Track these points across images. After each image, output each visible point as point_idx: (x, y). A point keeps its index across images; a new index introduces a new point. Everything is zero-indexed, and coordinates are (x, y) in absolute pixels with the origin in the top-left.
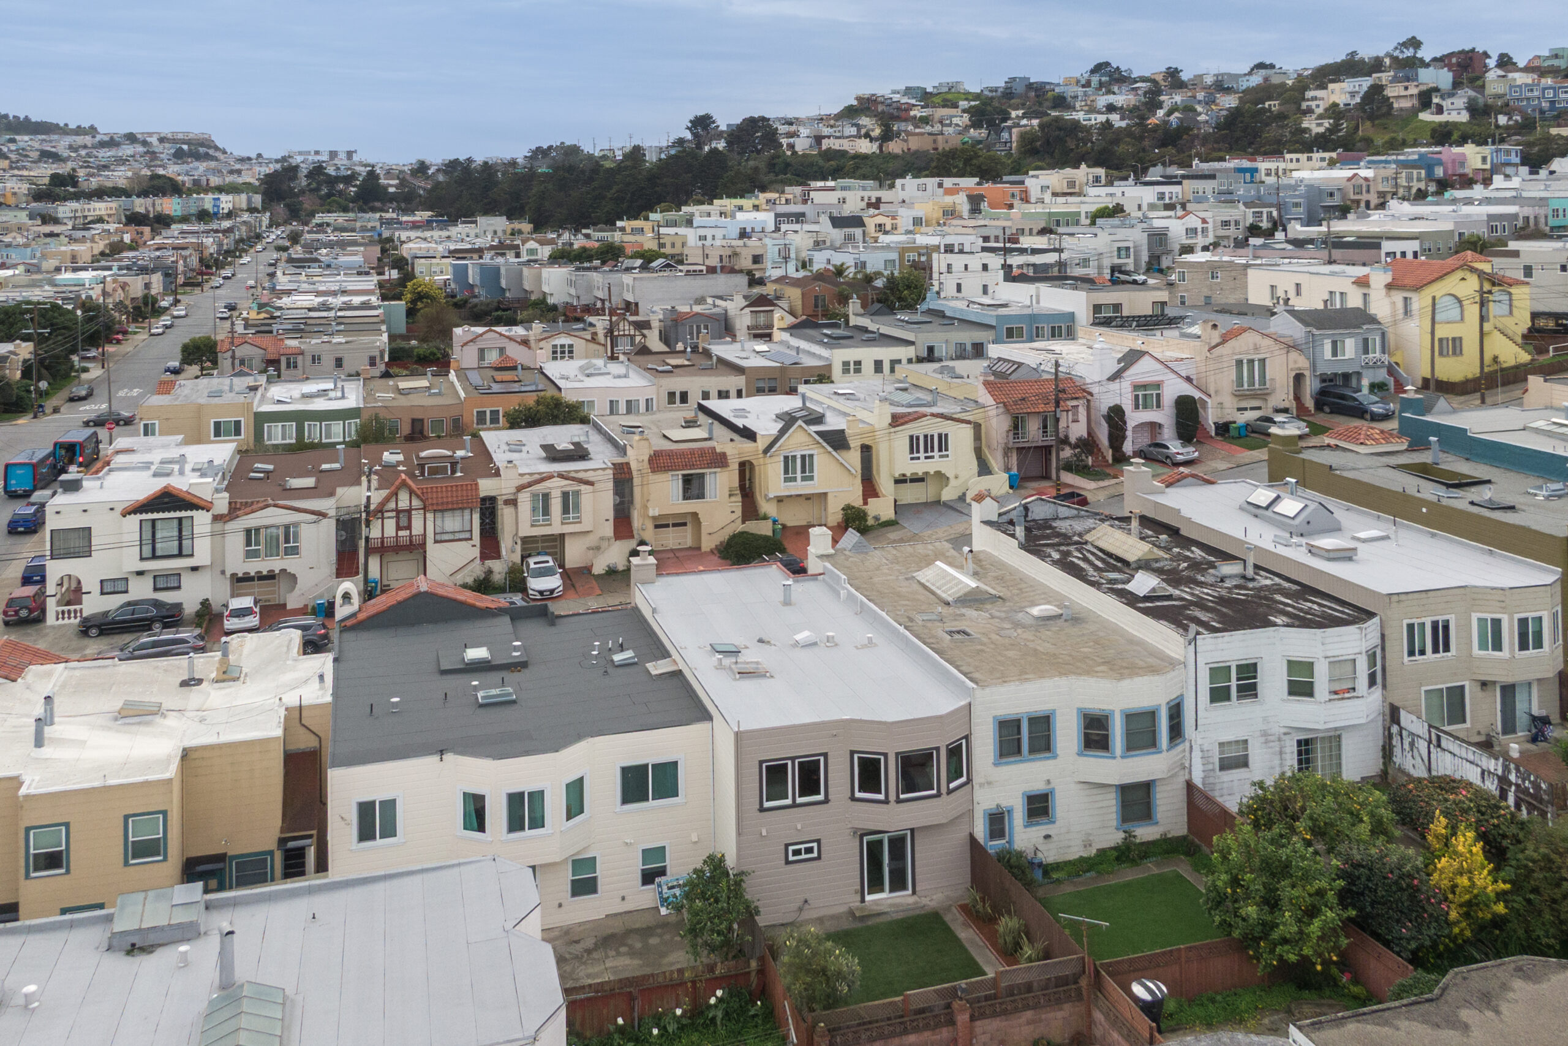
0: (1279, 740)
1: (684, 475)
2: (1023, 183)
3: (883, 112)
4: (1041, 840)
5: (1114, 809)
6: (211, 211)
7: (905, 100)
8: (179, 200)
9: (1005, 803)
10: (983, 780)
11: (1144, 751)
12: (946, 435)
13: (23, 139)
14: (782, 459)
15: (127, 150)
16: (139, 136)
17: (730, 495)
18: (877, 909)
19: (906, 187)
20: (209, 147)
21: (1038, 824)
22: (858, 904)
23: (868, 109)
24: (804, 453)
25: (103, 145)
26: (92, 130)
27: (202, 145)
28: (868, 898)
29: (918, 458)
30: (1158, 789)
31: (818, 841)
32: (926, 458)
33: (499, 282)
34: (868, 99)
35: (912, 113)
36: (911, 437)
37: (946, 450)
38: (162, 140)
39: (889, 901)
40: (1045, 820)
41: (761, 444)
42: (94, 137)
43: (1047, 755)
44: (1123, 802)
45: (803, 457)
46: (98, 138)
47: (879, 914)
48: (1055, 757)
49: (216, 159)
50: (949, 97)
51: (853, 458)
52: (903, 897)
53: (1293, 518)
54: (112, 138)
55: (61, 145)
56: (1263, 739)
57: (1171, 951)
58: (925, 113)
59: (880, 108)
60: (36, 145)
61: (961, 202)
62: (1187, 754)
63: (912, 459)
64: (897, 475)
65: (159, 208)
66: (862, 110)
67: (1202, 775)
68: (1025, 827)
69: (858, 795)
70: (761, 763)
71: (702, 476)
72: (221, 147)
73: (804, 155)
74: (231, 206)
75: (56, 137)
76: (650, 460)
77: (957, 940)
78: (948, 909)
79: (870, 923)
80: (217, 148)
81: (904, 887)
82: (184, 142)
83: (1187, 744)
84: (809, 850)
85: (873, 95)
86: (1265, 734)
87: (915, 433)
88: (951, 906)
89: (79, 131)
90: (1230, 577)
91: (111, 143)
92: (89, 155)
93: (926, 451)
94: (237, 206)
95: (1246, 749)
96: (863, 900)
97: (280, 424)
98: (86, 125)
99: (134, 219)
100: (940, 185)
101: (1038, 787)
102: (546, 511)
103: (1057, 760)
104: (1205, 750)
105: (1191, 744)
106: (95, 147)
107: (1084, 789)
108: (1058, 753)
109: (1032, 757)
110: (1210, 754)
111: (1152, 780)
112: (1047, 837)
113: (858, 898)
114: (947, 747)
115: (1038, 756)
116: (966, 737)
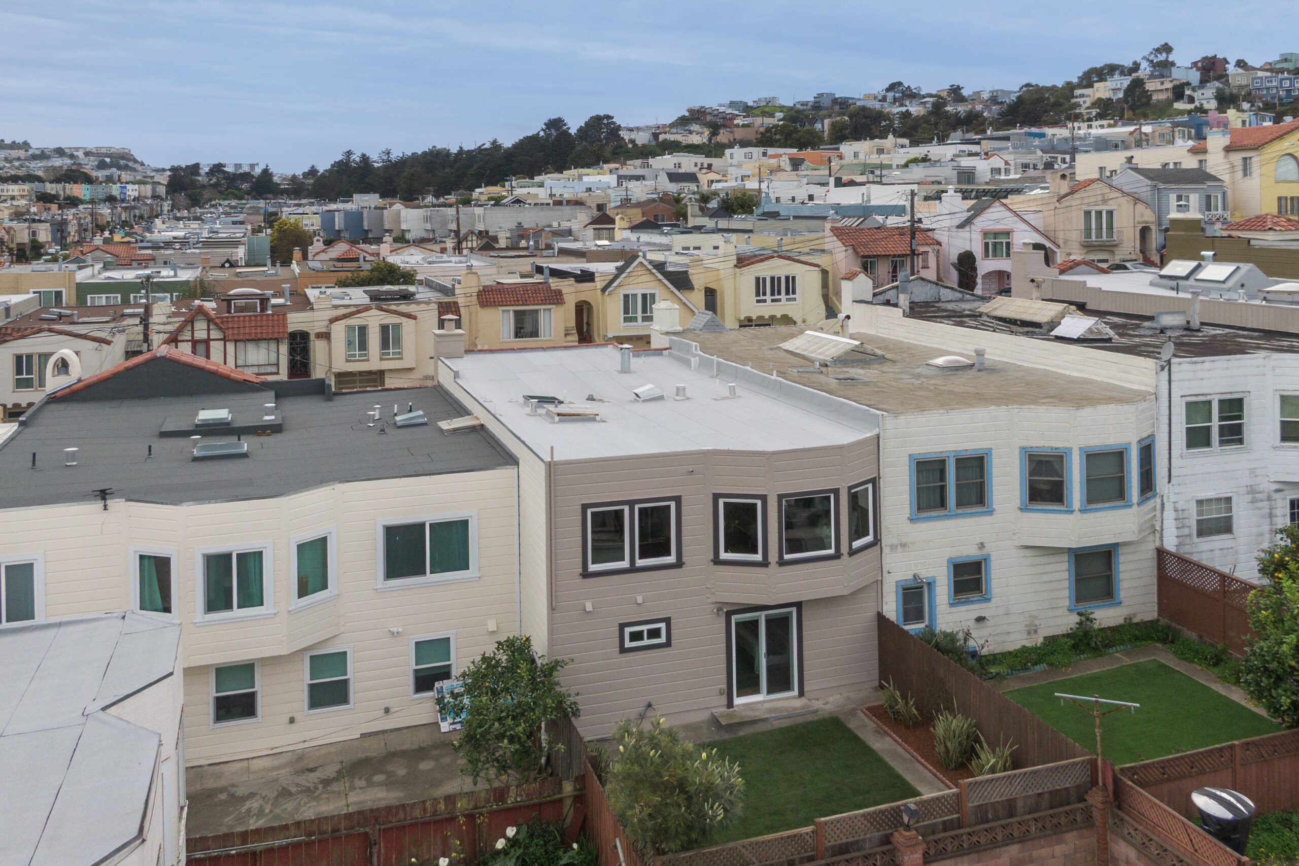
0: (1269, 499)
1: (516, 312)
2: (838, 149)
3: (711, 122)
4: (972, 624)
5: (1066, 584)
6: (118, 198)
7: (729, 111)
8: (88, 186)
9: (925, 574)
10: (895, 541)
11: (1107, 505)
12: (794, 278)
14: (622, 297)
15: (57, 161)
16: (67, 151)
17: (566, 335)
18: (750, 715)
19: (735, 156)
20: (129, 160)
21: (968, 602)
22: (724, 709)
23: (698, 119)
24: (645, 292)
25: (34, 157)
26: (26, 145)
27: (123, 158)
28: (738, 701)
29: (765, 301)
30: (1122, 559)
31: (668, 621)
32: (773, 301)
33: (362, 226)
34: (698, 111)
35: (736, 122)
36: (758, 279)
37: (794, 292)
38: (87, 154)
39: (767, 705)
40: (975, 596)
41: (599, 283)
42: (26, 151)
43: (979, 509)
44: (1077, 575)
45: (644, 296)
46: (31, 152)
47: (754, 722)
48: (991, 512)
49: (135, 170)
50: (767, 109)
51: (697, 298)
52: (787, 700)
53: (1224, 282)
54: (43, 152)
56: (1249, 498)
57: (1221, 749)
58: (747, 121)
59: (709, 118)
61: (785, 163)
62: (1158, 513)
63: (758, 301)
64: (742, 318)
65: (68, 192)
66: (693, 120)
67: (1175, 541)
68: (952, 605)
69: (724, 556)
70: (585, 507)
71: (536, 312)
72: (140, 160)
73: (644, 146)
74: (137, 194)
76: (480, 294)
77: (870, 752)
78: (852, 713)
79: (741, 734)
80: (136, 161)
81: (787, 687)
82: (107, 156)
83: (1158, 500)
84: (654, 633)
85: (702, 107)
86: (1252, 490)
87: (761, 275)
88: (855, 709)
89: (14, 146)
90: (1172, 328)
91: (43, 156)
92: (22, 166)
93: (773, 294)
94: (143, 194)
95: (1230, 509)
96: (730, 704)
97: (104, 296)
98: (20, 140)
99: (45, 198)
100: (765, 154)
101: (969, 552)
102: (363, 346)
103: (994, 516)
104: (1180, 509)
105: (1162, 501)
106: (26, 159)
107: (1028, 557)
108: (994, 507)
109: (960, 511)
110: (1186, 514)
111: (1116, 545)
112: (980, 619)
113: (724, 700)
114: (850, 490)
115: (969, 510)
116: (874, 481)
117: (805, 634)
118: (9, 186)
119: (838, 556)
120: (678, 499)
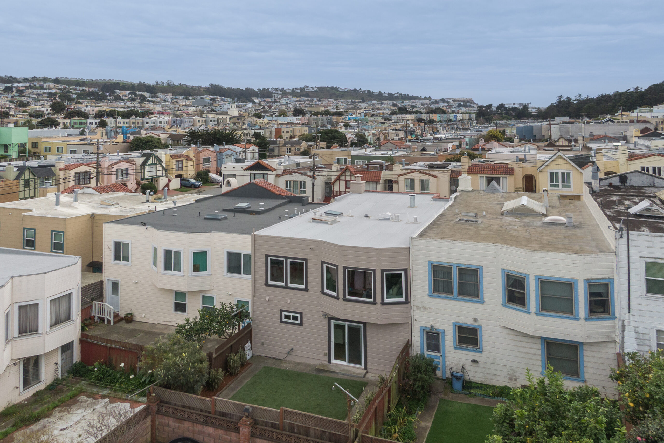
1: (487, 177)
4: (468, 362)
5: (539, 357)
6: (453, 120)
8: (441, 115)
9: (438, 326)
10: (420, 305)
11: (561, 315)
14: (549, 173)
15: (441, 105)
16: (446, 100)
17: (516, 191)
18: (339, 369)
21: (467, 349)
24: (563, 171)
25: (433, 103)
26: (430, 98)
27: (469, 102)
30: (586, 353)
31: (301, 314)
33: (533, 133)
36: (643, 168)
38: (454, 101)
40: (472, 348)
43: (474, 299)
44: (548, 355)
45: (563, 173)
46: (431, 101)
47: (331, 372)
48: (482, 303)
55: (418, 103)
60: (410, 104)
62: (619, 331)
65: (431, 118)
68: (456, 348)
69: (327, 291)
71: (499, 178)
74: (461, 119)
75: (417, 101)
76: (469, 168)
78: (376, 384)
80: (474, 103)
81: (358, 362)
82: (462, 101)
83: (618, 322)
89: (425, 99)
91: (436, 102)
94: (464, 118)
96: (329, 361)
97: (361, 161)
98: (427, 96)
99: (420, 121)
101: (467, 321)
102: (413, 188)
103: (484, 305)
104: (640, 332)
105: (623, 323)
107: (509, 334)
108: (484, 300)
109: (461, 297)
110: (646, 337)
111: (582, 343)
112: (474, 361)
113: (326, 358)
114: (382, 271)
115: (467, 298)
116: (406, 270)
117: (368, 339)
118: (407, 116)
119: (374, 303)
120: (306, 260)
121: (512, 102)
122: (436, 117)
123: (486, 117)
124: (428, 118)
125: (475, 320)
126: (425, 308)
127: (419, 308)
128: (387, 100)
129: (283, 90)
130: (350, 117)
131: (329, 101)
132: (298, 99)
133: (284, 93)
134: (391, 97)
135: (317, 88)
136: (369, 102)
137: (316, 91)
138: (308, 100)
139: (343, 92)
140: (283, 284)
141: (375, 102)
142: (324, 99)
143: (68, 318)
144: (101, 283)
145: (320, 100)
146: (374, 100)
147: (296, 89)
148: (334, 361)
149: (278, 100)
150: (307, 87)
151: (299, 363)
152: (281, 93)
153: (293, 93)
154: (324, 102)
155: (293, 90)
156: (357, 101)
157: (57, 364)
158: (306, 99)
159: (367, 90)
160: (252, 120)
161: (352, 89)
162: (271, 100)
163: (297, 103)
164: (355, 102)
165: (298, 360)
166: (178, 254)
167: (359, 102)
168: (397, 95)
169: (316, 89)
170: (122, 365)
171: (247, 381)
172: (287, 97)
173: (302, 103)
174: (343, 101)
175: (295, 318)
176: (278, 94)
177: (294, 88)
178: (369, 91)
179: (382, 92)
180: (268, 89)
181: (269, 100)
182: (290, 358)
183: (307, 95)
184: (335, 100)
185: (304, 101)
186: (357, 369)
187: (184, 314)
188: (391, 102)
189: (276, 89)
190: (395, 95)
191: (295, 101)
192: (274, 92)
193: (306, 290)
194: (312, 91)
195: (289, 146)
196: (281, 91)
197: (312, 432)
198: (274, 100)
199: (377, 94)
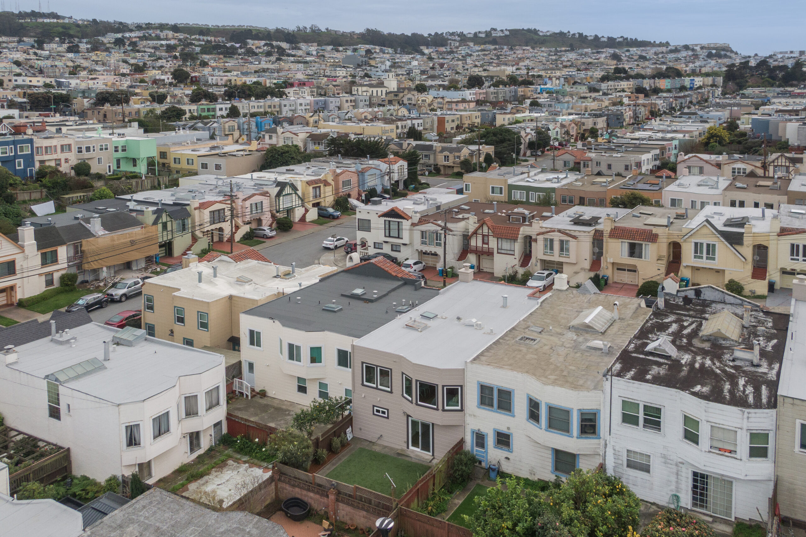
0: (677, 466)
1: (630, 243)
4: (503, 459)
8: (672, 81)
11: (559, 432)
13: (633, 50)
14: (693, 245)
15: (684, 54)
16: (691, 46)
17: (658, 259)
18: (414, 455)
20: (727, 51)
21: (501, 449)
22: (405, 448)
24: (709, 243)
25: (671, 51)
26: (667, 44)
27: (724, 50)
29: (798, 260)
30: (581, 461)
31: (388, 410)
32: (804, 260)
36: (793, 245)
38: (702, 48)
39: (418, 453)
42: (667, 47)
43: (508, 413)
44: (556, 458)
45: (708, 245)
46: (670, 48)
47: (407, 456)
48: (513, 416)
49: (730, 57)
54: (676, 47)
55: (650, 52)
56: (663, 460)
60: (639, 53)
62: (601, 448)
63: (792, 259)
64: (781, 268)
65: (657, 85)
67: (613, 464)
68: (495, 448)
69: (405, 395)
71: (641, 245)
72: (735, 50)
74: (701, 83)
75: (648, 48)
80: (732, 51)
81: (428, 450)
82: (714, 49)
83: (601, 441)
86: (664, 457)
87: (796, 242)
89: (661, 45)
90: (742, 360)
91: (676, 50)
92: (663, 57)
93: (804, 256)
94: (706, 83)
95: (649, 461)
96: (408, 447)
97: (519, 191)
98: (664, 41)
102: (552, 248)
103: (515, 418)
104: (616, 450)
105: (606, 442)
106: (667, 53)
107: (531, 441)
108: (515, 414)
109: (500, 411)
112: (507, 458)
113: (406, 445)
114: (443, 386)
115: (503, 412)
116: (461, 386)
117: (435, 434)
118: (622, 83)
119: (437, 409)
120: (391, 370)
121: (789, 50)
122: (664, 84)
123: (738, 81)
124: (653, 85)
125: (508, 428)
126: (474, 416)
127: (470, 415)
128: (606, 47)
129: (461, 35)
130: (542, 87)
131: (524, 50)
132: (483, 47)
133: (463, 39)
134: (611, 42)
135: (509, 30)
136: (580, 51)
137: (506, 36)
138: (495, 49)
139: (544, 36)
140: (375, 386)
141: (589, 50)
142: (517, 47)
143: (218, 403)
144: (240, 362)
145: (511, 49)
146: (587, 48)
147: (479, 32)
148: (411, 447)
149: (455, 50)
150: (495, 30)
151: (386, 447)
152: (459, 38)
153: (476, 39)
154: (518, 52)
155: (475, 34)
156: (563, 49)
157: (211, 435)
158: (493, 47)
159: (579, 33)
160: (413, 98)
161: (557, 31)
162: (445, 50)
163: (480, 53)
164: (561, 51)
165: (386, 444)
166: (298, 348)
167: (566, 51)
168: (621, 40)
169: (507, 33)
170: (257, 440)
171: (344, 459)
172: (468, 45)
173: (486, 53)
174: (543, 49)
175: (383, 413)
176: (455, 40)
177: (477, 31)
178: (581, 35)
179: (600, 36)
180: (442, 34)
181: (443, 49)
182: (380, 442)
183: (494, 41)
184: (533, 48)
185: (490, 50)
186: (426, 455)
187: (304, 394)
188: (611, 51)
189: (453, 34)
190: (618, 40)
191: (478, 51)
192: (450, 37)
193: (391, 392)
194: (502, 35)
195: (446, 153)
196: (459, 35)
197: (373, 502)
198: (449, 50)
199: (592, 38)
